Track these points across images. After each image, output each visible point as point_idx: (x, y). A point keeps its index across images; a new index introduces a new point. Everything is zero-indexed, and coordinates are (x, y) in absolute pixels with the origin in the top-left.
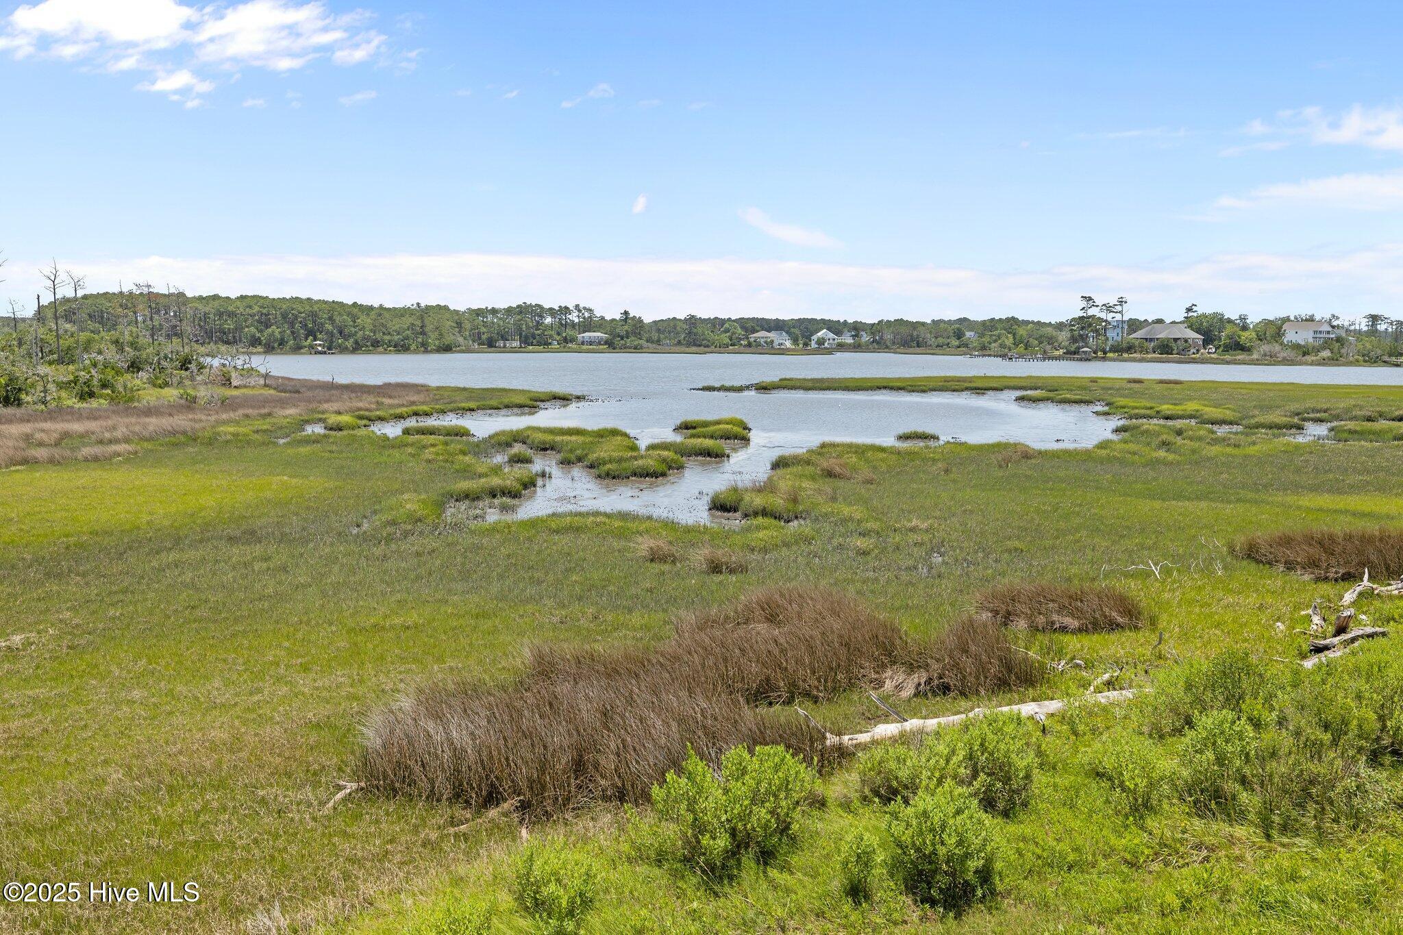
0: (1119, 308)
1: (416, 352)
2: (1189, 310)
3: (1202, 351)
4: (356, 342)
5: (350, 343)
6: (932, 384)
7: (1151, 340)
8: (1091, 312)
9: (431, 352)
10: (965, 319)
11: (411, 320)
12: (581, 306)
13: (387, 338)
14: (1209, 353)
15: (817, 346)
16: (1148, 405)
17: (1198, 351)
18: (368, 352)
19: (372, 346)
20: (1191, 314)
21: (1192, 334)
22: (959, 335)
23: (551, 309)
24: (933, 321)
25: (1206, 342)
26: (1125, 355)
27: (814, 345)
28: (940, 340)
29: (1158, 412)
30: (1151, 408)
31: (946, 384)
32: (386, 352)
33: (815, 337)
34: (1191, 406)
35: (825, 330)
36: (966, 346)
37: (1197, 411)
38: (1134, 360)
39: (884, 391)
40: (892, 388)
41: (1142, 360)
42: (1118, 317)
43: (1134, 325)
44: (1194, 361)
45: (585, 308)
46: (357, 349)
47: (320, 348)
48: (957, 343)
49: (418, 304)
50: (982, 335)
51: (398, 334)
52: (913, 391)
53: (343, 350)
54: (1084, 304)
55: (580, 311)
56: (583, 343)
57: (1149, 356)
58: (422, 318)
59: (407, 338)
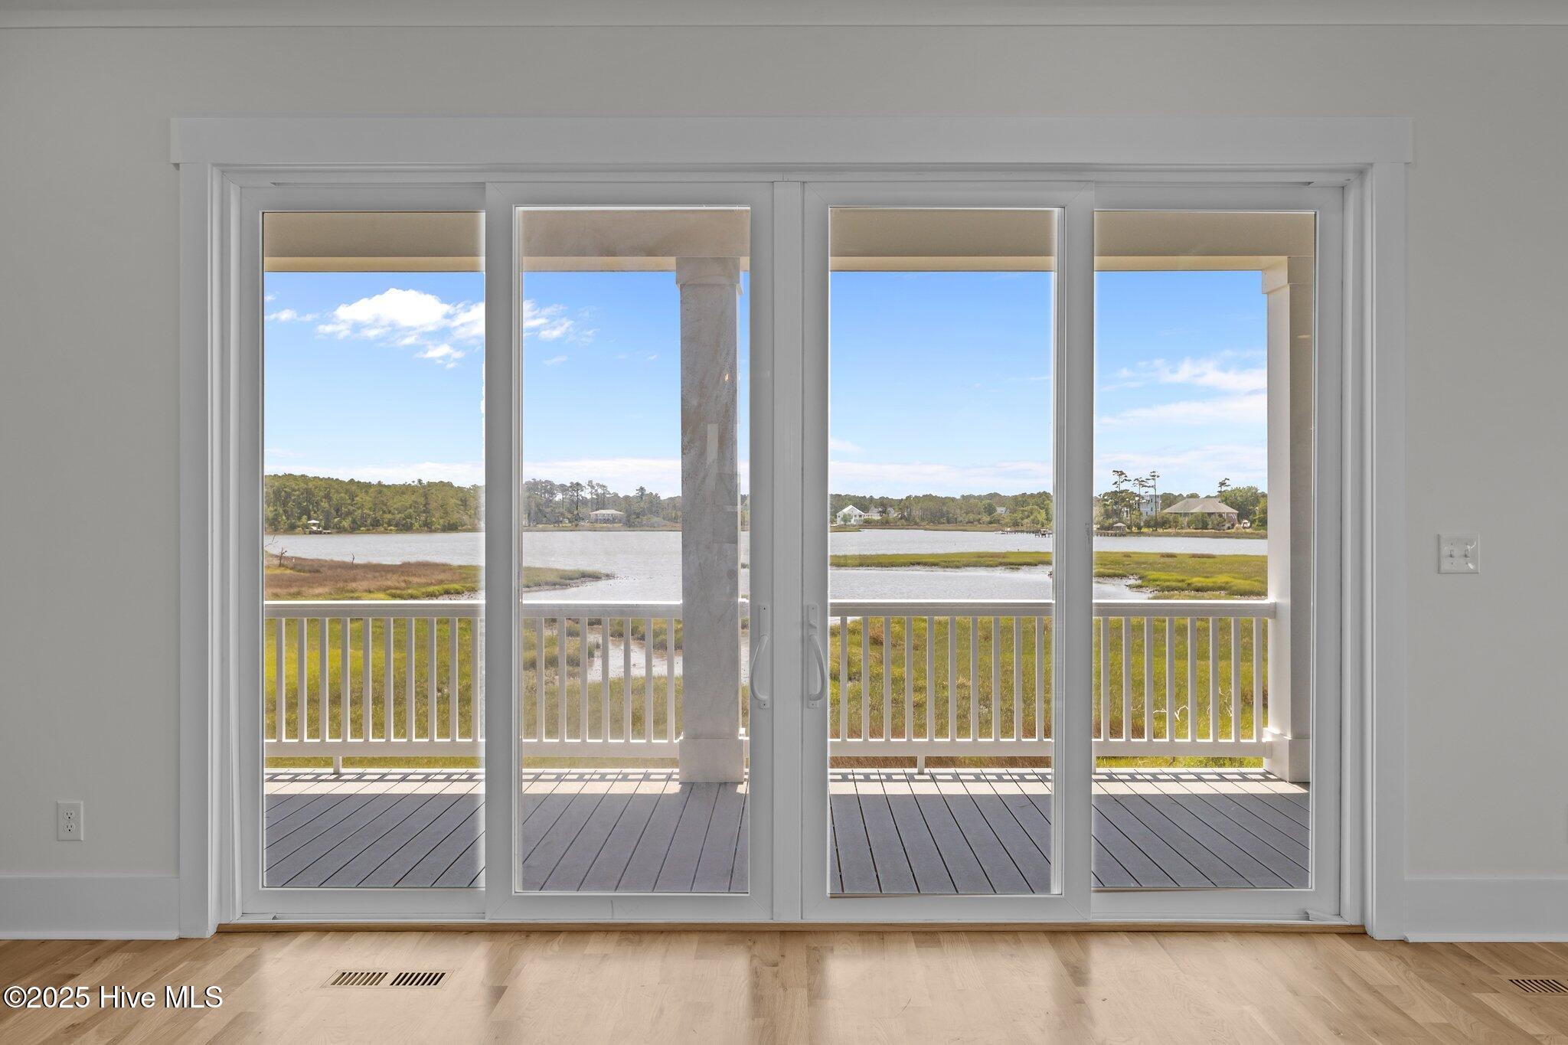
0: (1151, 483)
1: (419, 531)
2: (1222, 484)
3: (1237, 525)
4: (354, 521)
5: (346, 524)
6: (965, 560)
7: (1186, 514)
8: (1124, 486)
9: (435, 531)
10: (996, 495)
11: (413, 498)
12: (594, 483)
13: (388, 516)
14: (1244, 528)
15: (842, 523)
16: (1180, 577)
17: (1233, 525)
18: (368, 531)
19: (372, 525)
20: (1224, 488)
21: (1225, 509)
22: (990, 510)
23: (562, 486)
24: (963, 496)
25: (1241, 516)
26: (1160, 530)
27: (839, 522)
28: (971, 517)
29: (1189, 584)
30: (1183, 581)
31: (980, 559)
32: (386, 532)
33: (840, 514)
34: (1221, 579)
35: (851, 506)
36: (998, 521)
37: (1227, 583)
38: (1169, 535)
39: (918, 567)
40: (925, 564)
41: (1177, 535)
42: (1151, 492)
43: (1169, 500)
44: (1229, 536)
45: (598, 485)
46: (354, 529)
47: (315, 528)
48: (986, 518)
49: (420, 481)
50: (1014, 511)
51: (399, 513)
52: (947, 567)
53: (341, 530)
54: (1116, 478)
55: (593, 487)
56: (596, 521)
57: (1184, 531)
58: (426, 496)
59: (410, 517)
